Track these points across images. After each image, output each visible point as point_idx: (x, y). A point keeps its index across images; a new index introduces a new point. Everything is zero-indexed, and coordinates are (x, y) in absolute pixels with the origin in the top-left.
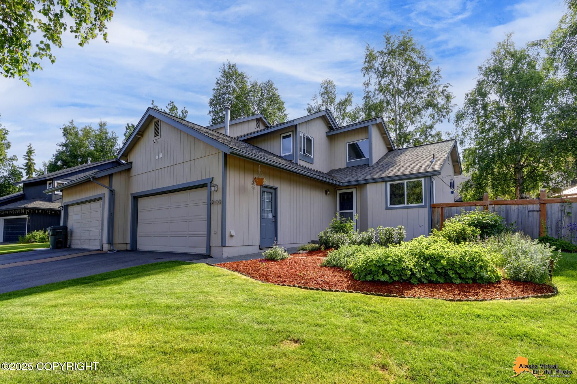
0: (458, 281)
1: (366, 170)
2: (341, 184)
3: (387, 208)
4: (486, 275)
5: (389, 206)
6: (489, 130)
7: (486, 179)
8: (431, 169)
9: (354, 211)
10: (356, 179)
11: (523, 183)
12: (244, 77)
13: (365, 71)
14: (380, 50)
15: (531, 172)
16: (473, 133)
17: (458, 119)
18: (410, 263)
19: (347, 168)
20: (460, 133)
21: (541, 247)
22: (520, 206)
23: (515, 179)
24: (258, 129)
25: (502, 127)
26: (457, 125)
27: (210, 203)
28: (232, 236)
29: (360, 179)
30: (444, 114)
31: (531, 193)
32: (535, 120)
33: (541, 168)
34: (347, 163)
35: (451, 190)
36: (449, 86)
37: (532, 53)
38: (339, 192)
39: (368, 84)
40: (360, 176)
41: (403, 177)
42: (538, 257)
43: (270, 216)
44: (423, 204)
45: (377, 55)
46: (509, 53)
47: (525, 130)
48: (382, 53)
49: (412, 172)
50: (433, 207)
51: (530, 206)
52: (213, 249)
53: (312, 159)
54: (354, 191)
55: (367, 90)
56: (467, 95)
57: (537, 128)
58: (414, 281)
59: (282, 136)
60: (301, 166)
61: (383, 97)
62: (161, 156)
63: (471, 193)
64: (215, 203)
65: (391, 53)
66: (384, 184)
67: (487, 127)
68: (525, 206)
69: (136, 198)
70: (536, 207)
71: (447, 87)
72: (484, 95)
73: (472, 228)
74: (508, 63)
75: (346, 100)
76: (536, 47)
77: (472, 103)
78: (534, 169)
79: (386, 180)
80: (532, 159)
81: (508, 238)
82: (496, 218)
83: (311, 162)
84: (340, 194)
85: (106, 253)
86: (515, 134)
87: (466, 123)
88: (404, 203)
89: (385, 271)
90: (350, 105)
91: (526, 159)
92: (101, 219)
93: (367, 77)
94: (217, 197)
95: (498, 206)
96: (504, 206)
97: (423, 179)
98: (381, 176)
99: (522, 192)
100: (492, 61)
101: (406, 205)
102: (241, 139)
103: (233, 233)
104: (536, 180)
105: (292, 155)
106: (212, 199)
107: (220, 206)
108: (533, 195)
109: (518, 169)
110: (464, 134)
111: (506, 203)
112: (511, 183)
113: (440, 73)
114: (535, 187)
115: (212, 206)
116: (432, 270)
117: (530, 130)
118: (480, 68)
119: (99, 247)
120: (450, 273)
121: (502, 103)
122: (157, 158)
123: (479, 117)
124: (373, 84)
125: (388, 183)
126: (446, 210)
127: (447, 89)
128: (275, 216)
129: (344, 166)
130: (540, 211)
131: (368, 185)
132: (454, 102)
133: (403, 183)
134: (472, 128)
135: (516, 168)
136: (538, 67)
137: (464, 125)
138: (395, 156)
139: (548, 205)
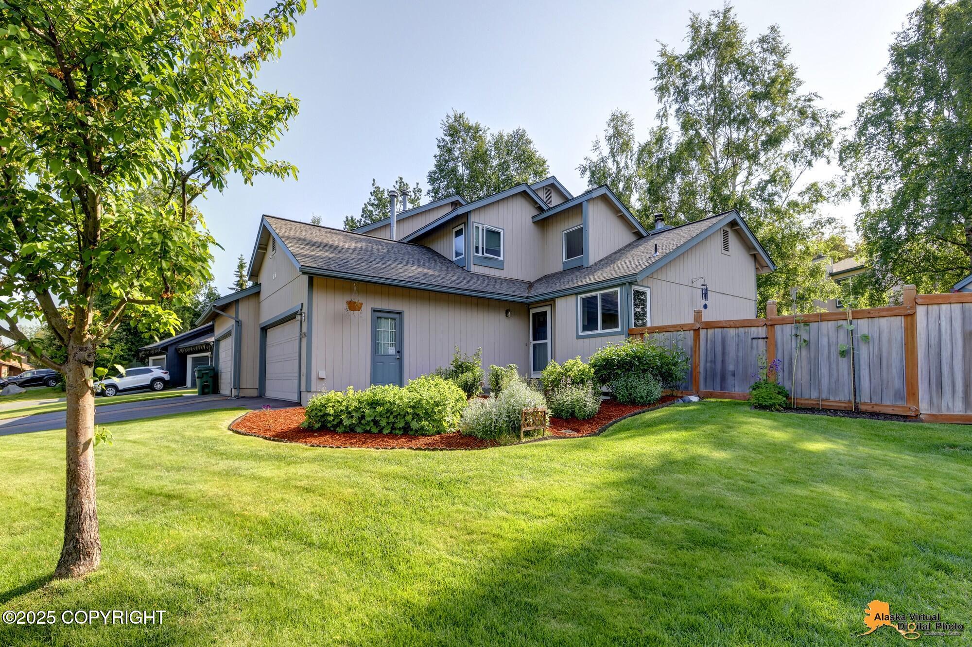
3: (579, 337)
5: (580, 333)
9: (548, 340)
12: (477, 129)
19: (563, 272)
22: (740, 329)
27: (300, 336)
28: (322, 379)
29: (550, 291)
34: (564, 263)
35: (704, 302)
36: (814, 98)
38: (534, 312)
43: (391, 351)
44: (620, 329)
49: (607, 278)
50: (631, 334)
51: (754, 329)
52: (302, 395)
53: (501, 263)
54: (548, 309)
59: (453, 231)
60: (476, 275)
62: (276, 276)
64: (303, 336)
66: (574, 298)
68: (746, 329)
69: (264, 330)
70: (763, 332)
71: (810, 100)
79: (577, 291)
83: (500, 266)
84: (534, 315)
88: (597, 329)
94: (305, 328)
95: (712, 330)
96: (720, 330)
97: (618, 289)
98: (571, 286)
101: (600, 331)
102: (405, 241)
103: (322, 374)
105: (464, 258)
106: (302, 331)
107: (306, 340)
111: (721, 325)
115: (302, 339)
122: (274, 278)
125: (580, 297)
128: (400, 352)
129: (560, 268)
130: (767, 338)
131: (558, 300)
133: (596, 297)
139: (778, 328)
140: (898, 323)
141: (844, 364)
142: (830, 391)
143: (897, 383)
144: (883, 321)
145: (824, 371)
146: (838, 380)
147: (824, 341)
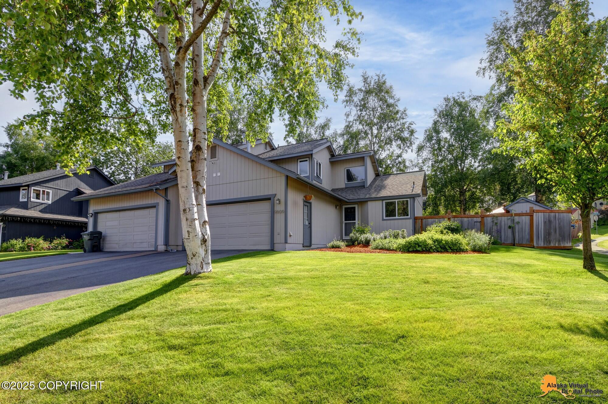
0: (450, 251)
1: (364, 191)
2: (348, 201)
3: (383, 220)
4: (462, 248)
5: (384, 218)
6: (441, 161)
7: (440, 200)
8: (414, 193)
9: (356, 221)
10: (358, 197)
11: (466, 203)
13: (345, 103)
14: (359, 88)
15: (472, 196)
16: (430, 163)
17: (419, 151)
18: (430, 242)
19: (346, 188)
20: (420, 161)
21: (484, 236)
22: (469, 218)
23: (460, 201)
24: (266, 151)
25: (451, 160)
26: (418, 155)
27: (273, 213)
28: (290, 236)
29: (362, 197)
30: (408, 145)
31: (471, 211)
32: (475, 156)
33: (478, 193)
34: (346, 184)
36: (413, 123)
37: (473, 105)
38: (344, 207)
39: (348, 115)
40: (362, 195)
41: (396, 197)
42: (484, 240)
43: (307, 223)
44: (409, 217)
45: (357, 91)
46: (457, 103)
47: (467, 162)
48: (360, 90)
49: (401, 194)
50: (416, 219)
51: (475, 219)
52: (276, 245)
53: (321, 180)
54: (356, 206)
55: (348, 120)
56: (426, 131)
57: (475, 162)
58: (431, 250)
59: (299, 160)
61: (361, 127)
62: (219, 174)
63: (429, 210)
64: (278, 212)
65: (368, 92)
66: (381, 202)
67: (440, 158)
70: (479, 219)
72: (438, 132)
73: (447, 230)
74: (456, 111)
75: (326, 125)
76: (475, 101)
77: (429, 138)
78: (473, 193)
79: (382, 199)
80: (472, 186)
81: (469, 233)
82: (458, 225)
83: (322, 182)
84: (345, 208)
85: (161, 253)
86: (461, 166)
87: (425, 154)
88: (395, 216)
89: (419, 246)
90: (329, 129)
91: (468, 185)
92: (155, 224)
93: (348, 109)
94: (279, 208)
95: (457, 219)
96: (460, 218)
97: (408, 200)
98: (378, 196)
99: (465, 210)
100: (444, 106)
101: (397, 217)
103: (291, 234)
104: (475, 202)
105: (309, 176)
106: (275, 209)
107: (283, 215)
108: (472, 213)
109: (462, 193)
110: (423, 163)
112: (457, 203)
113: (406, 112)
114: (474, 207)
115: (275, 214)
116: (438, 246)
117: (471, 163)
118: (435, 110)
119: (153, 249)
120: (447, 247)
121: (452, 141)
122: (214, 175)
123: (434, 150)
124: (353, 115)
125: (384, 202)
126: (424, 220)
127: (412, 126)
128: (310, 223)
129: (344, 186)
130: (481, 221)
131: (369, 202)
132: (416, 135)
133: (395, 202)
134: (430, 159)
135: (461, 192)
136: (477, 116)
137: (424, 155)
138: (382, 181)
139: (485, 218)
140: (528, 218)
141: (510, 231)
142: (504, 240)
143: (527, 237)
144: (523, 217)
145: (503, 234)
146: (507, 237)
147: (503, 223)
